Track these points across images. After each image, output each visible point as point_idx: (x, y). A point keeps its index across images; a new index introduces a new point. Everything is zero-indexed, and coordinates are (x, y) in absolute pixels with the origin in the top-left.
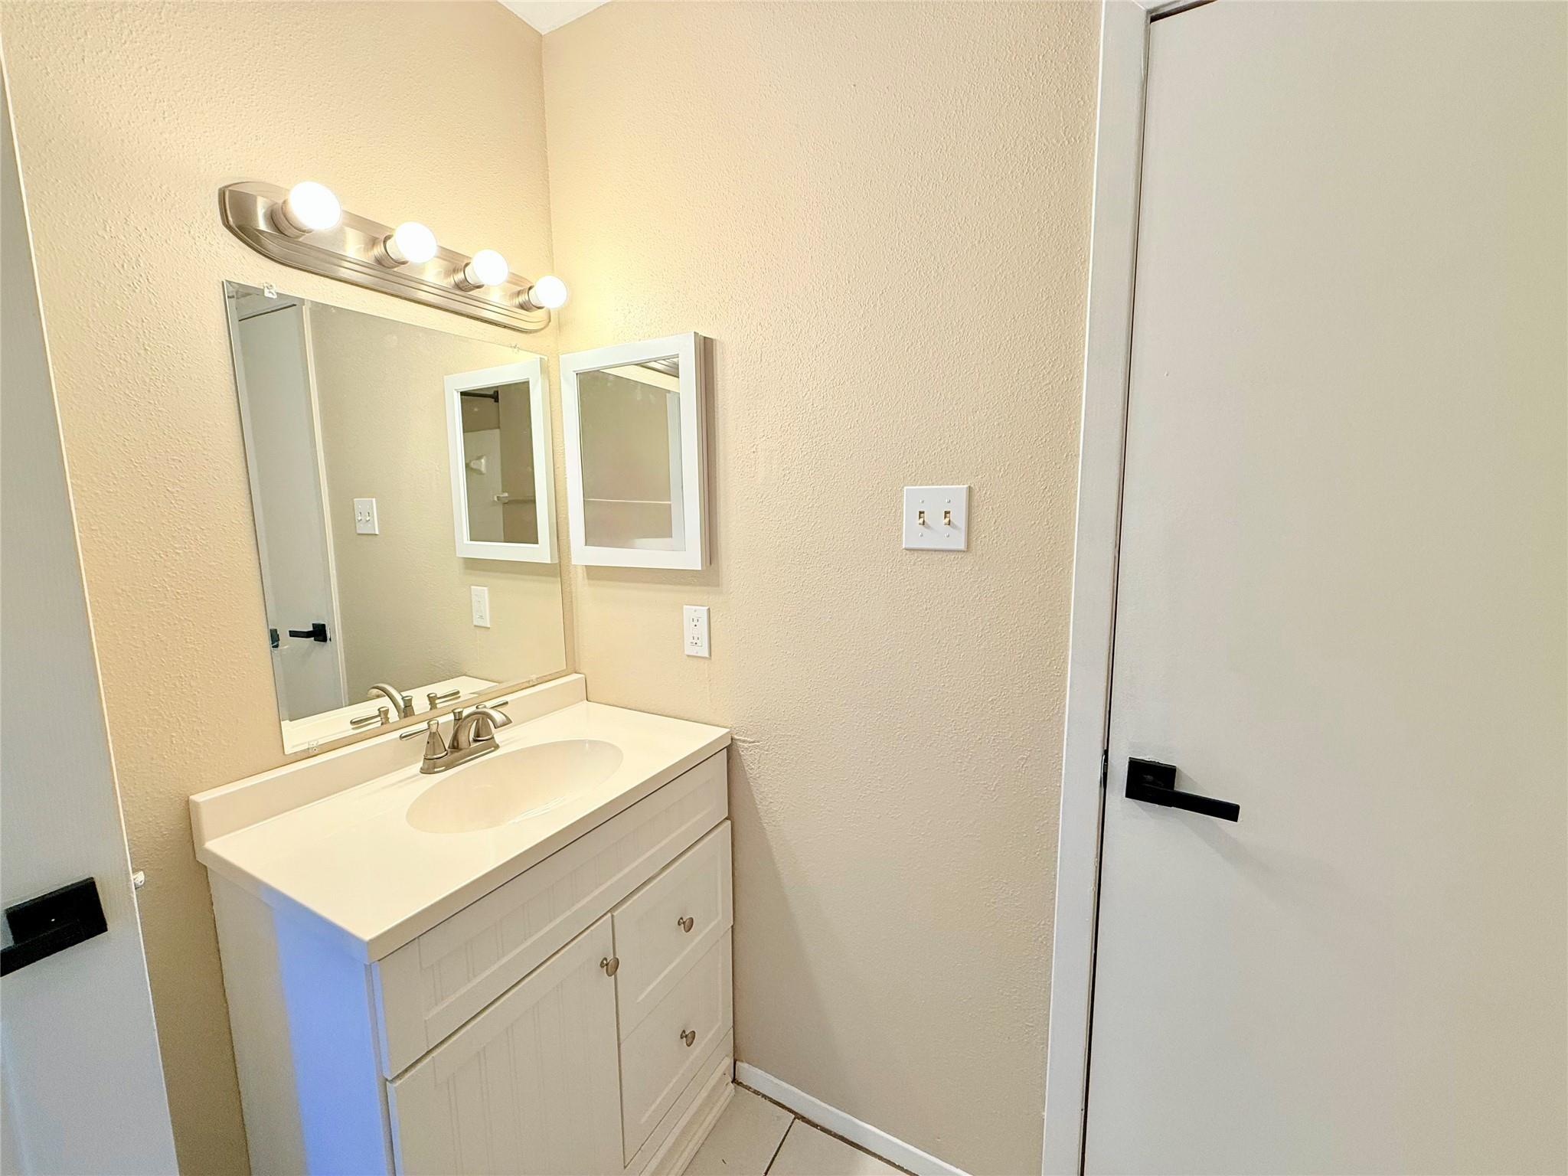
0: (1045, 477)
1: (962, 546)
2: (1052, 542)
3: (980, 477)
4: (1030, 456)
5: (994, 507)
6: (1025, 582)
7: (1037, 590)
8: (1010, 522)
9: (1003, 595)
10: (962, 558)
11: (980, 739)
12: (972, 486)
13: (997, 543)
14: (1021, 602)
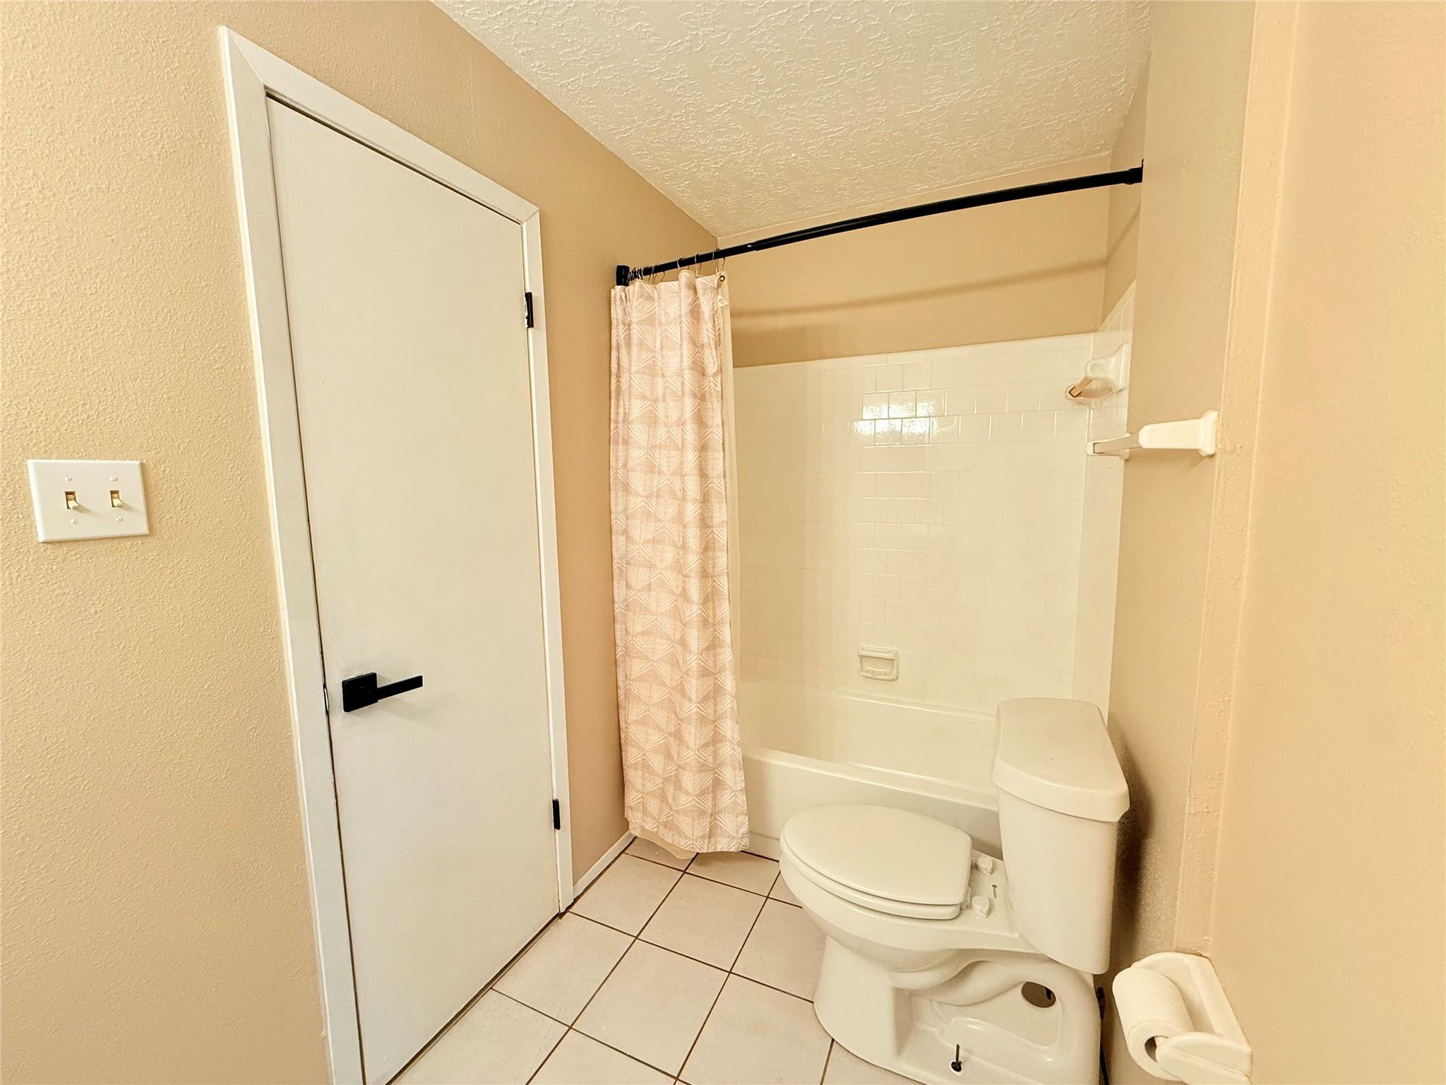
0: (231, 456)
1: (144, 530)
2: (248, 517)
3: (153, 452)
4: (212, 435)
5: (178, 485)
6: (226, 559)
7: (241, 563)
8: (200, 500)
9: (203, 576)
10: (142, 544)
11: (200, 734)
12: (144, 461)
13: (187, 523)
14: (225, 578)
